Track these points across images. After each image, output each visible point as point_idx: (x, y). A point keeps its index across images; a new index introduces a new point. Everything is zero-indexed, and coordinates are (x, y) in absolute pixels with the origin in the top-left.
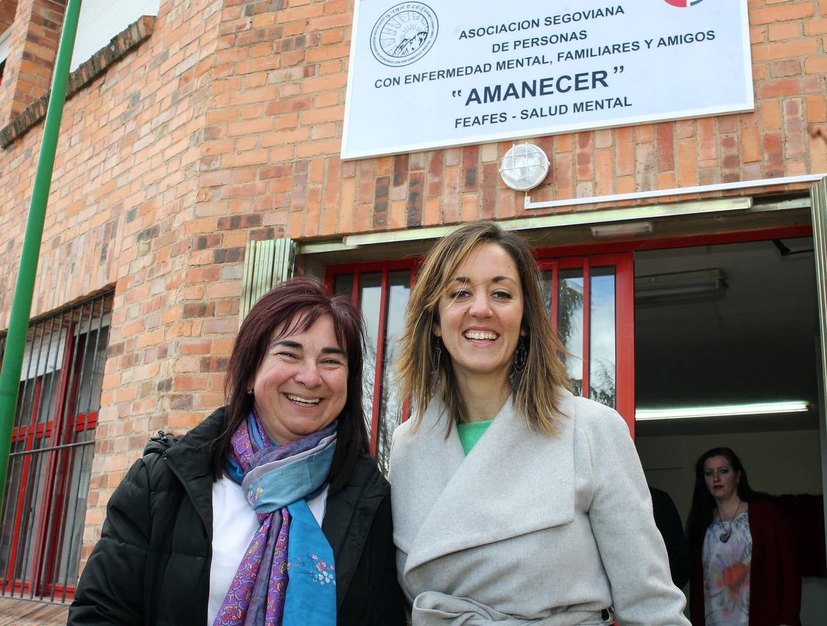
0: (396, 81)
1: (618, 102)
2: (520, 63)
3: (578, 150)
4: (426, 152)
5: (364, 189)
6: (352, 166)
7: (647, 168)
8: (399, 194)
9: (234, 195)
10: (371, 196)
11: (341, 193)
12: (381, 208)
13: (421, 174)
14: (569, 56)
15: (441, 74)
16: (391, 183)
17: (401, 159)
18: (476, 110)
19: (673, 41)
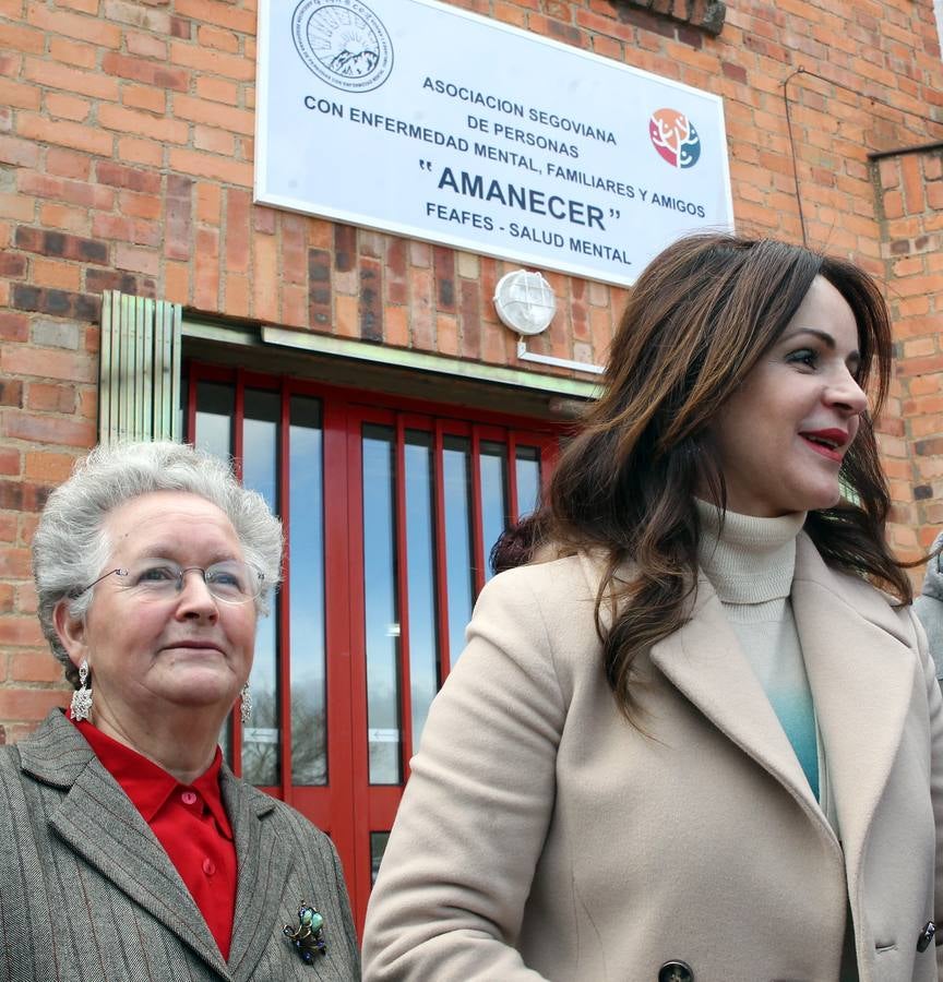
0: (336, 110)
1: (616, 256)
2: (503, 156)
3: (572, 300)
4: (383, 234)
5: (290, 259)
6: (270, 216)
8: (346, 285)
9: (45, 193)
10: (304, 275)
11: (253, 253)
12: (320, 298)
13: (377, 264)
14: (560, 173)
15: (401, 127)
16: (332, 264)
17: (345, 232)
18: (451, 199)
19: (667, 202)
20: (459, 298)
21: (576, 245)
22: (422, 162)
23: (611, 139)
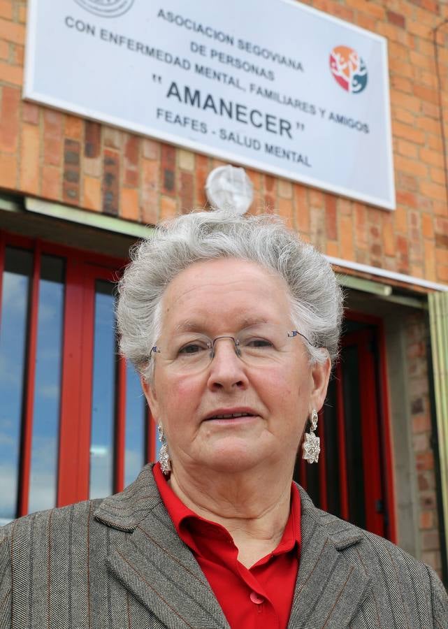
0: (89, 29)
1: (300, 159)
2: (217, 76)
3: (265, 192)
4: (122, 131)
5: (49, 145)
6: (35, 111)
7: (319, 232)
8: (92, 168)
10: (60, 158)
11: (21, 139)
12: (72, 177)
13: (116, 155)
14: (259, 91)
15: (139, 47)
16: (82, 151)
17: (93, 127)
18: (178, 107)
20: (179, 185)
21: (270, 149)
22: (154, 76)
23: (300, 67)
